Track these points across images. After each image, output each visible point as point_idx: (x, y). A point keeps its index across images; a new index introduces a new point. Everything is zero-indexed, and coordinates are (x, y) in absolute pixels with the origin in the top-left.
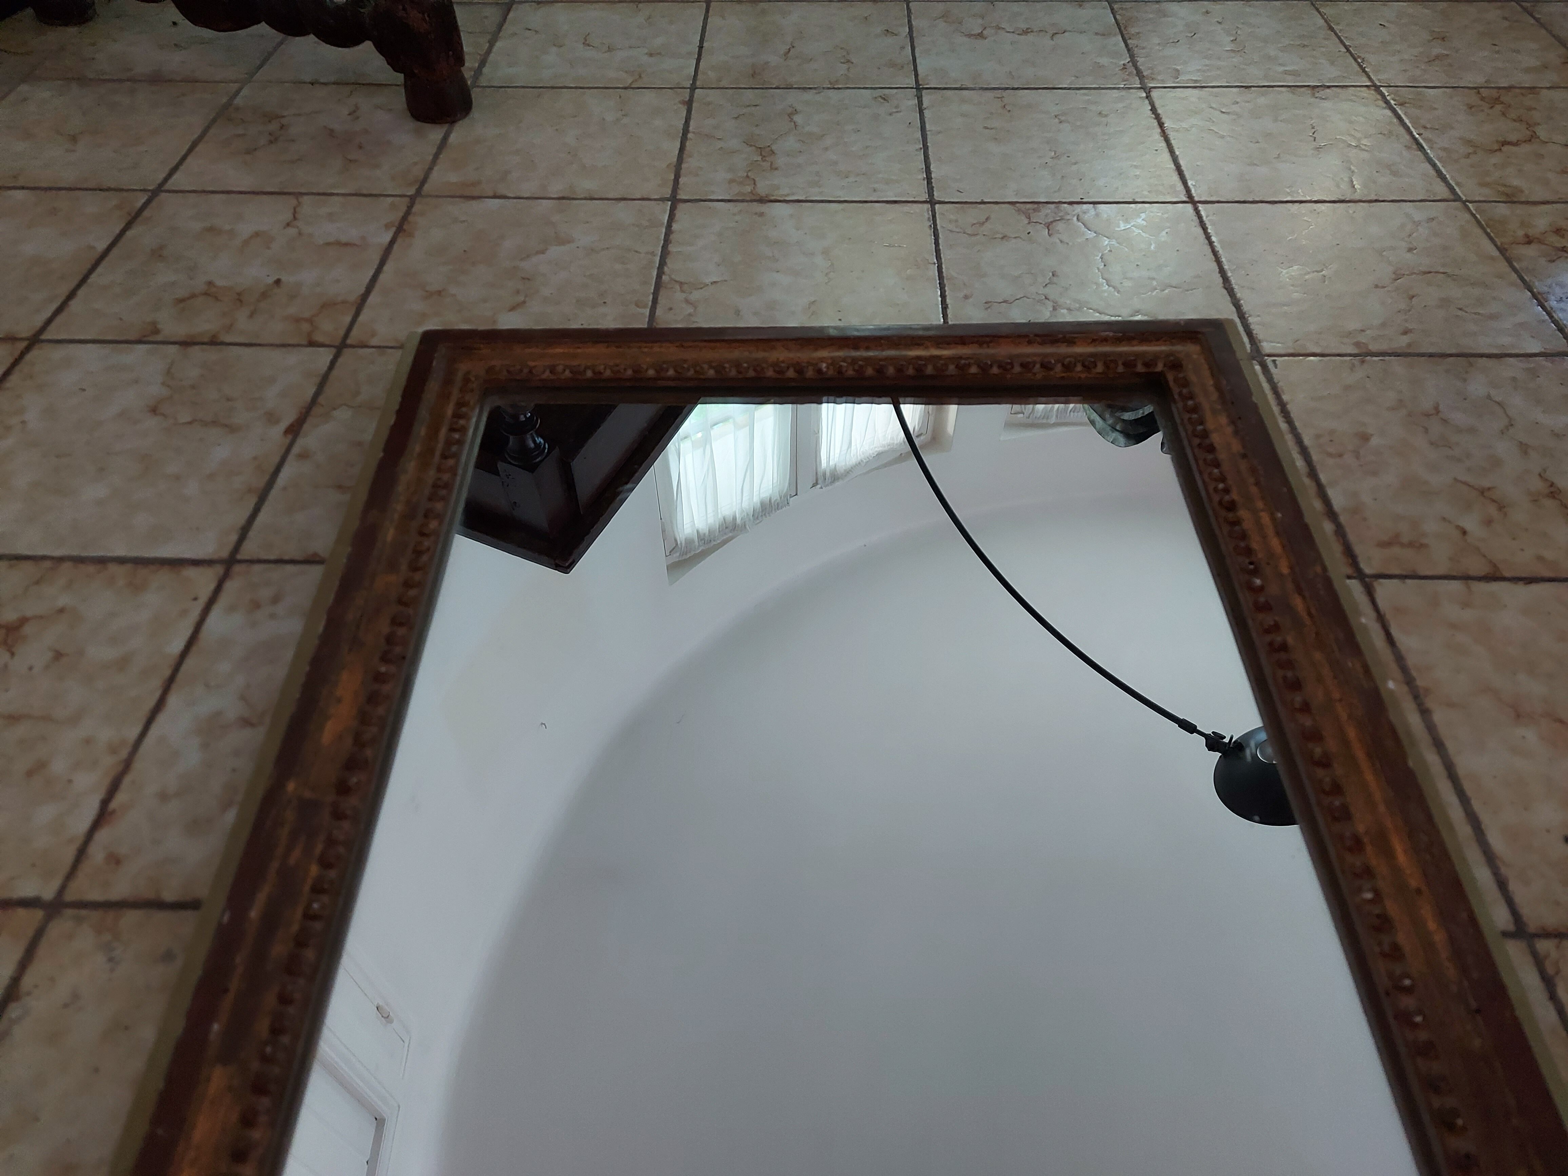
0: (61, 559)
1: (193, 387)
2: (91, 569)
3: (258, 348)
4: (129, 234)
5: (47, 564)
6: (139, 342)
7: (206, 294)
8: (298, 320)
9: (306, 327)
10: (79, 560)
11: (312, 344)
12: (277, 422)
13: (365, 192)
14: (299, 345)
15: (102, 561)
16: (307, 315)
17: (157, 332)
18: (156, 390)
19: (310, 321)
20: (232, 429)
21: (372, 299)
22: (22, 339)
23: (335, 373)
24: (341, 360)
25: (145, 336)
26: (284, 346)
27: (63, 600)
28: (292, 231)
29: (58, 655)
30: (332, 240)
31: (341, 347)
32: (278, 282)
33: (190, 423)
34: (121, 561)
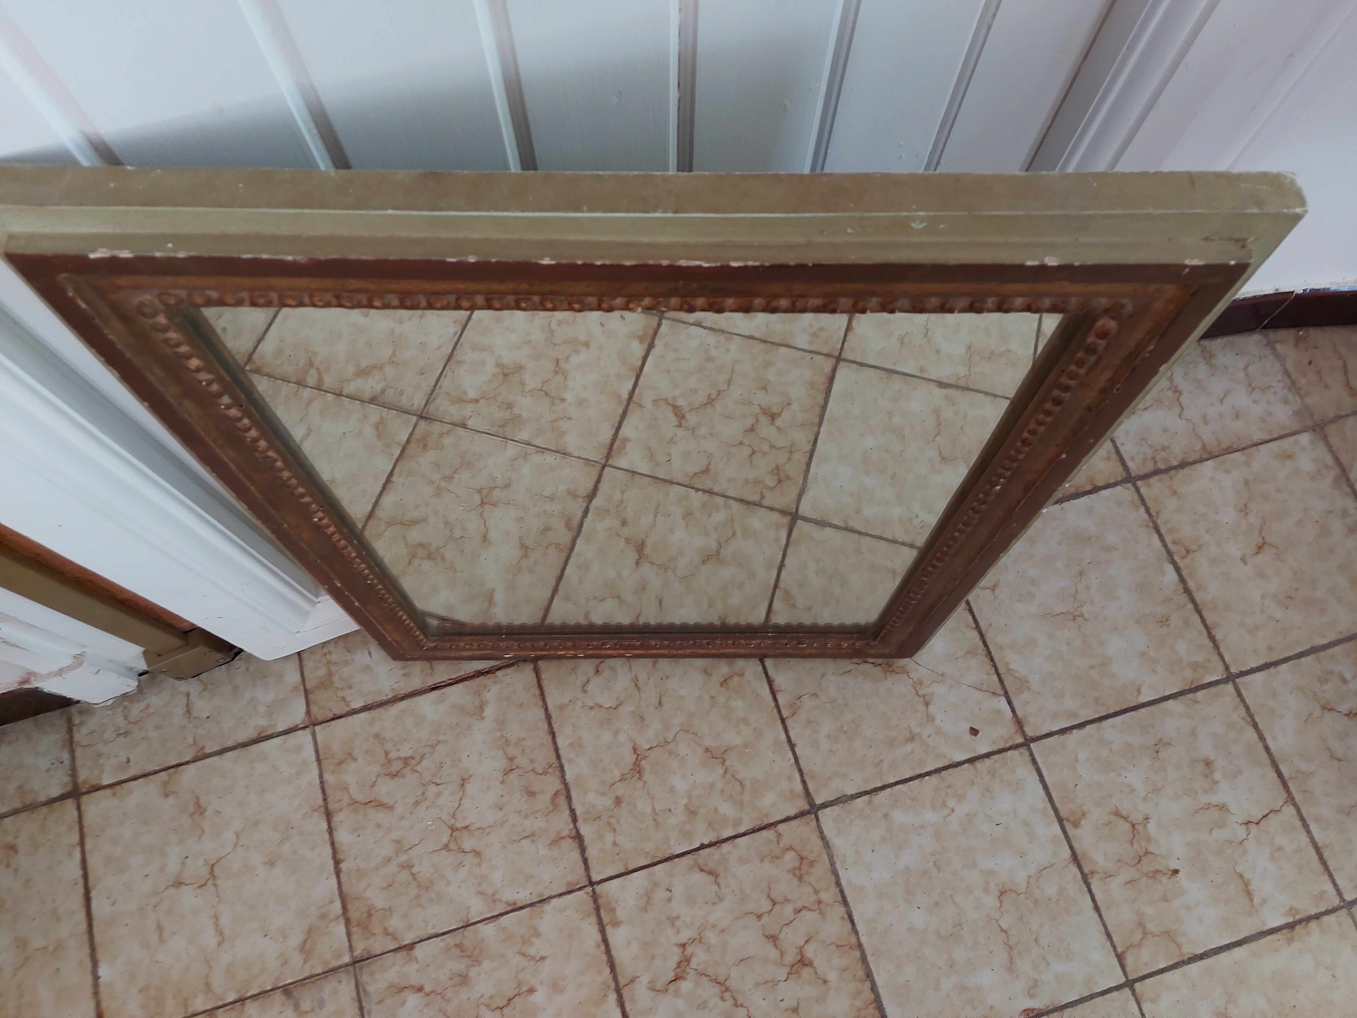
0: (860, 945)
1: (1036, 902)
2: (861, 973)
3: (1098, 918)
4: (1171, 702)
5: (853, 940)
6: (1060, 820)
7: (1133, 826)
8: (1141, 925)
9: (1138, 935)
10: (864, 959)
11: (1120, 958)
12: (1032, 996)
13: (1326, 855)
14: (1114, 947)
15: (869, 975)
16: (1150, 927)
17: (1076, 825)
18: (1021, 877)
19: (1145, 934)
20: (1011, 967)
21: (1194, 969)
22: (1023, 733)
23: (1099, 1000)
24: (1115, 994)
25: (1068, 820)
26: (1109, 936)
27: (832, 976)
28: (1241, 832)
29: (795, 1010)
30: (1247, 876)
31: (1129, 984)
32: (1176, 872)
33: (1002, 930)
34: (874, 988)
